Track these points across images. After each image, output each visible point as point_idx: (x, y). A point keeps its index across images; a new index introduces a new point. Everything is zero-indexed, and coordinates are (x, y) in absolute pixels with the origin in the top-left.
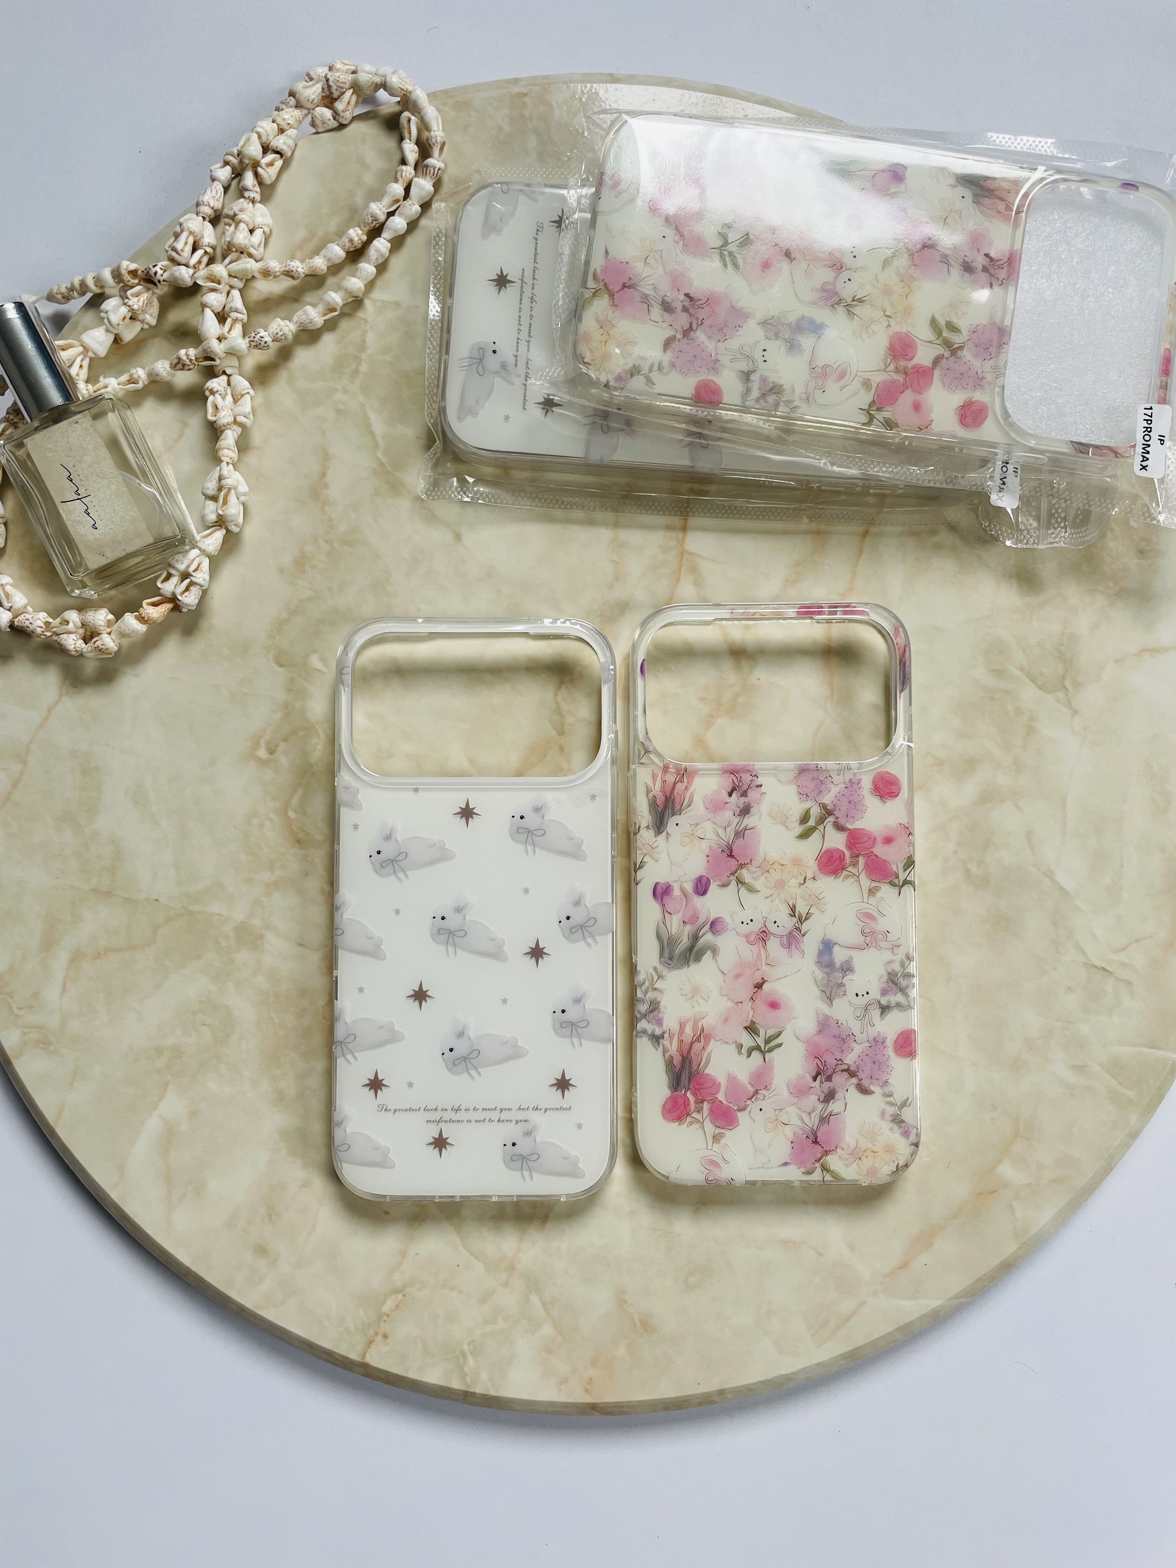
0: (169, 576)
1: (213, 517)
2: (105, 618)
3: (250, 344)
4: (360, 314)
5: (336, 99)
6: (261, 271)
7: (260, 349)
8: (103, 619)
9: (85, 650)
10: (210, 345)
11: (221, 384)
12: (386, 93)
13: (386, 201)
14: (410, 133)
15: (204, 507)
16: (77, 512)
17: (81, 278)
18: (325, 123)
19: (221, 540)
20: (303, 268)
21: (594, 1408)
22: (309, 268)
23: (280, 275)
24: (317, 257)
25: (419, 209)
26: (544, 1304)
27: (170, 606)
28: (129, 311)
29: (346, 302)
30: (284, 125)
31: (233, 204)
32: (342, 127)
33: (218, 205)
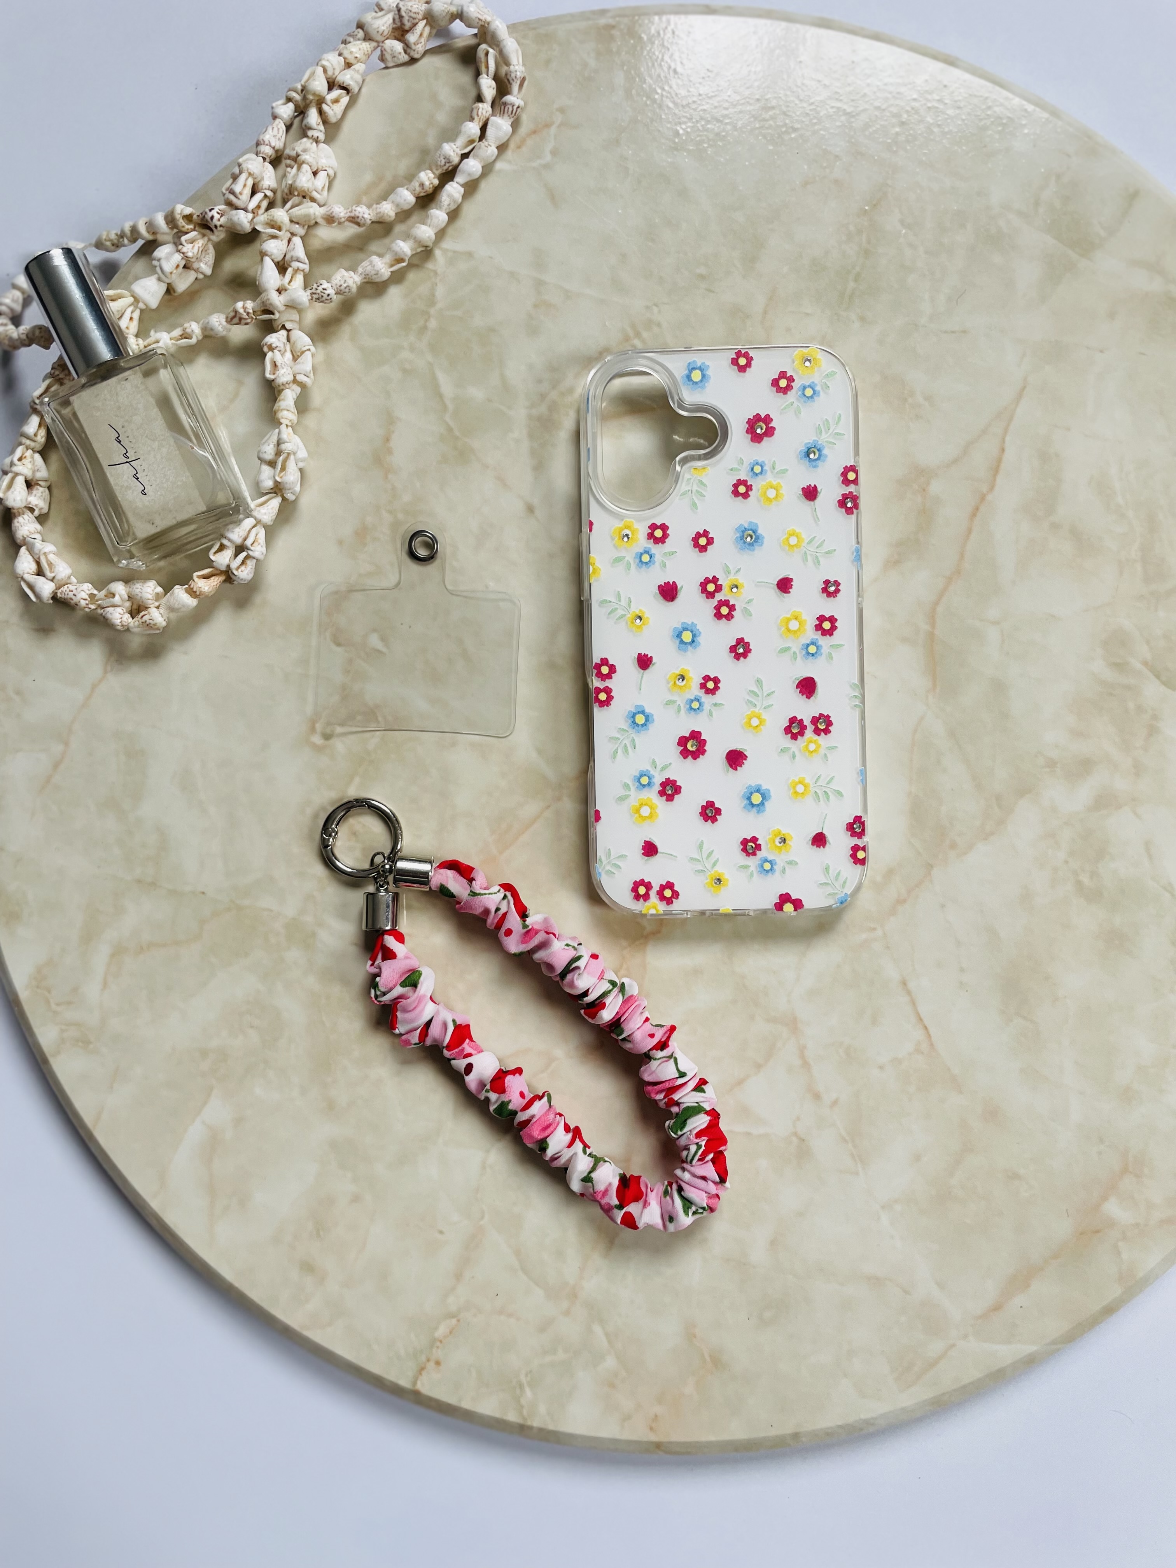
0: (222, 548)
1: (269, 484)
2: (153, 590)
3: (312, 297)
4: (430, 265)
5: (408, 31)
6: (325, 217)
7: (322, 302)
8: (151, 592)
9: (131, 625)
10: (269, 297)
11: (281, 339)
12: (462, 24)
13: (461, 141)
14: (487, 67)
15: (259, 472)
16: (125, 477)
17: (131, 223)
18: (395, 57)
19: (277, 510)
20: (369, 214)
21: (658, 1446)
22: (377, 214)
23: (344, 222)
24: (384, 202)
25: (496, 151)
26: (607, 1335)
27: (222, 578)
28: (182, 259)
29: (414, 252)
30: (351, 59)
31: (295, 144)
32: (413, 61)
33: (279, 145)
